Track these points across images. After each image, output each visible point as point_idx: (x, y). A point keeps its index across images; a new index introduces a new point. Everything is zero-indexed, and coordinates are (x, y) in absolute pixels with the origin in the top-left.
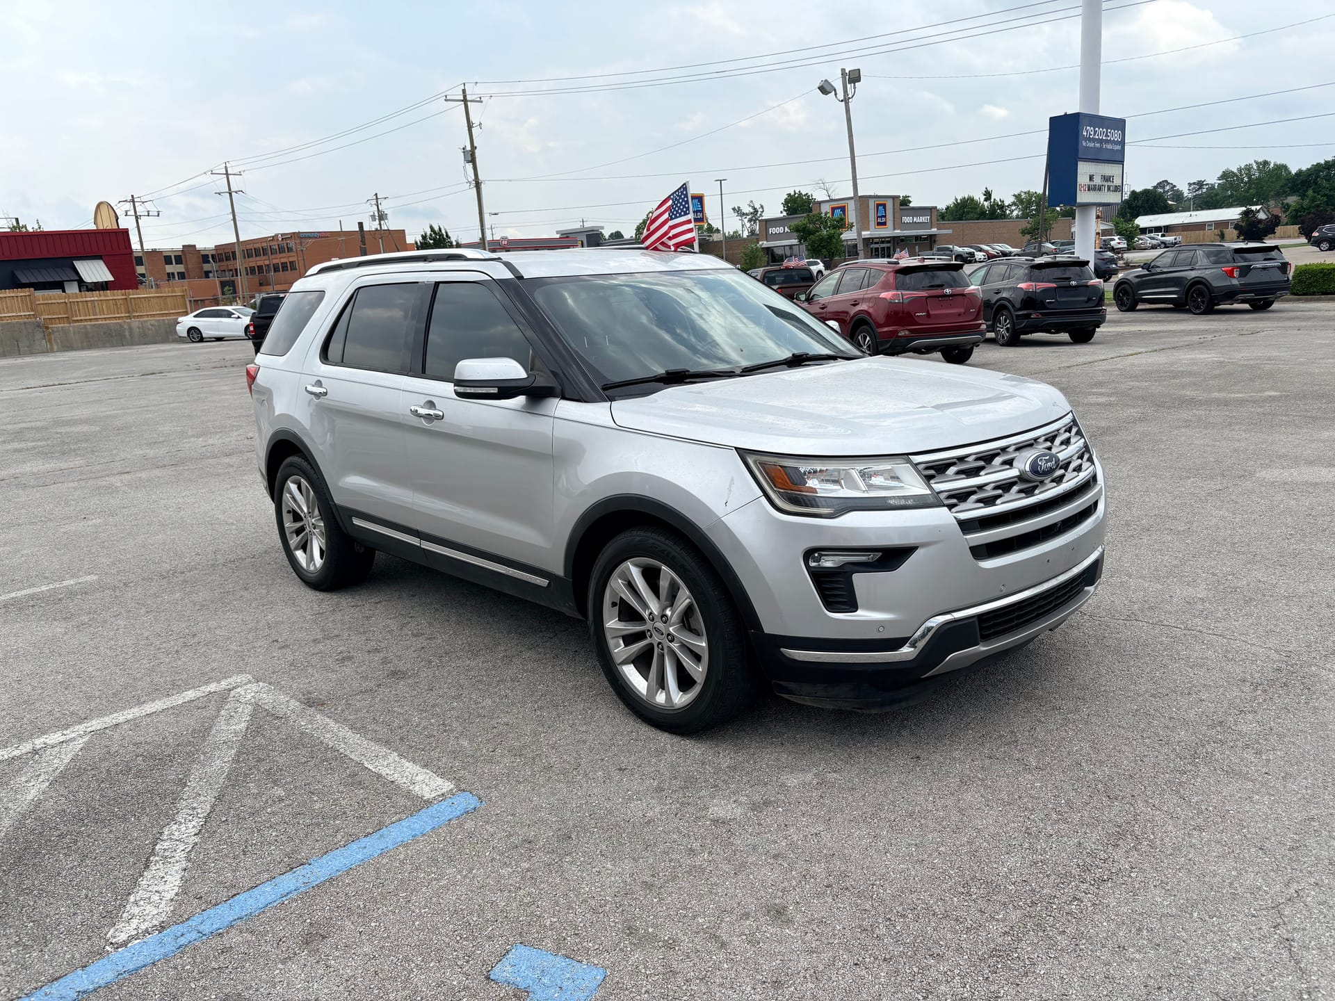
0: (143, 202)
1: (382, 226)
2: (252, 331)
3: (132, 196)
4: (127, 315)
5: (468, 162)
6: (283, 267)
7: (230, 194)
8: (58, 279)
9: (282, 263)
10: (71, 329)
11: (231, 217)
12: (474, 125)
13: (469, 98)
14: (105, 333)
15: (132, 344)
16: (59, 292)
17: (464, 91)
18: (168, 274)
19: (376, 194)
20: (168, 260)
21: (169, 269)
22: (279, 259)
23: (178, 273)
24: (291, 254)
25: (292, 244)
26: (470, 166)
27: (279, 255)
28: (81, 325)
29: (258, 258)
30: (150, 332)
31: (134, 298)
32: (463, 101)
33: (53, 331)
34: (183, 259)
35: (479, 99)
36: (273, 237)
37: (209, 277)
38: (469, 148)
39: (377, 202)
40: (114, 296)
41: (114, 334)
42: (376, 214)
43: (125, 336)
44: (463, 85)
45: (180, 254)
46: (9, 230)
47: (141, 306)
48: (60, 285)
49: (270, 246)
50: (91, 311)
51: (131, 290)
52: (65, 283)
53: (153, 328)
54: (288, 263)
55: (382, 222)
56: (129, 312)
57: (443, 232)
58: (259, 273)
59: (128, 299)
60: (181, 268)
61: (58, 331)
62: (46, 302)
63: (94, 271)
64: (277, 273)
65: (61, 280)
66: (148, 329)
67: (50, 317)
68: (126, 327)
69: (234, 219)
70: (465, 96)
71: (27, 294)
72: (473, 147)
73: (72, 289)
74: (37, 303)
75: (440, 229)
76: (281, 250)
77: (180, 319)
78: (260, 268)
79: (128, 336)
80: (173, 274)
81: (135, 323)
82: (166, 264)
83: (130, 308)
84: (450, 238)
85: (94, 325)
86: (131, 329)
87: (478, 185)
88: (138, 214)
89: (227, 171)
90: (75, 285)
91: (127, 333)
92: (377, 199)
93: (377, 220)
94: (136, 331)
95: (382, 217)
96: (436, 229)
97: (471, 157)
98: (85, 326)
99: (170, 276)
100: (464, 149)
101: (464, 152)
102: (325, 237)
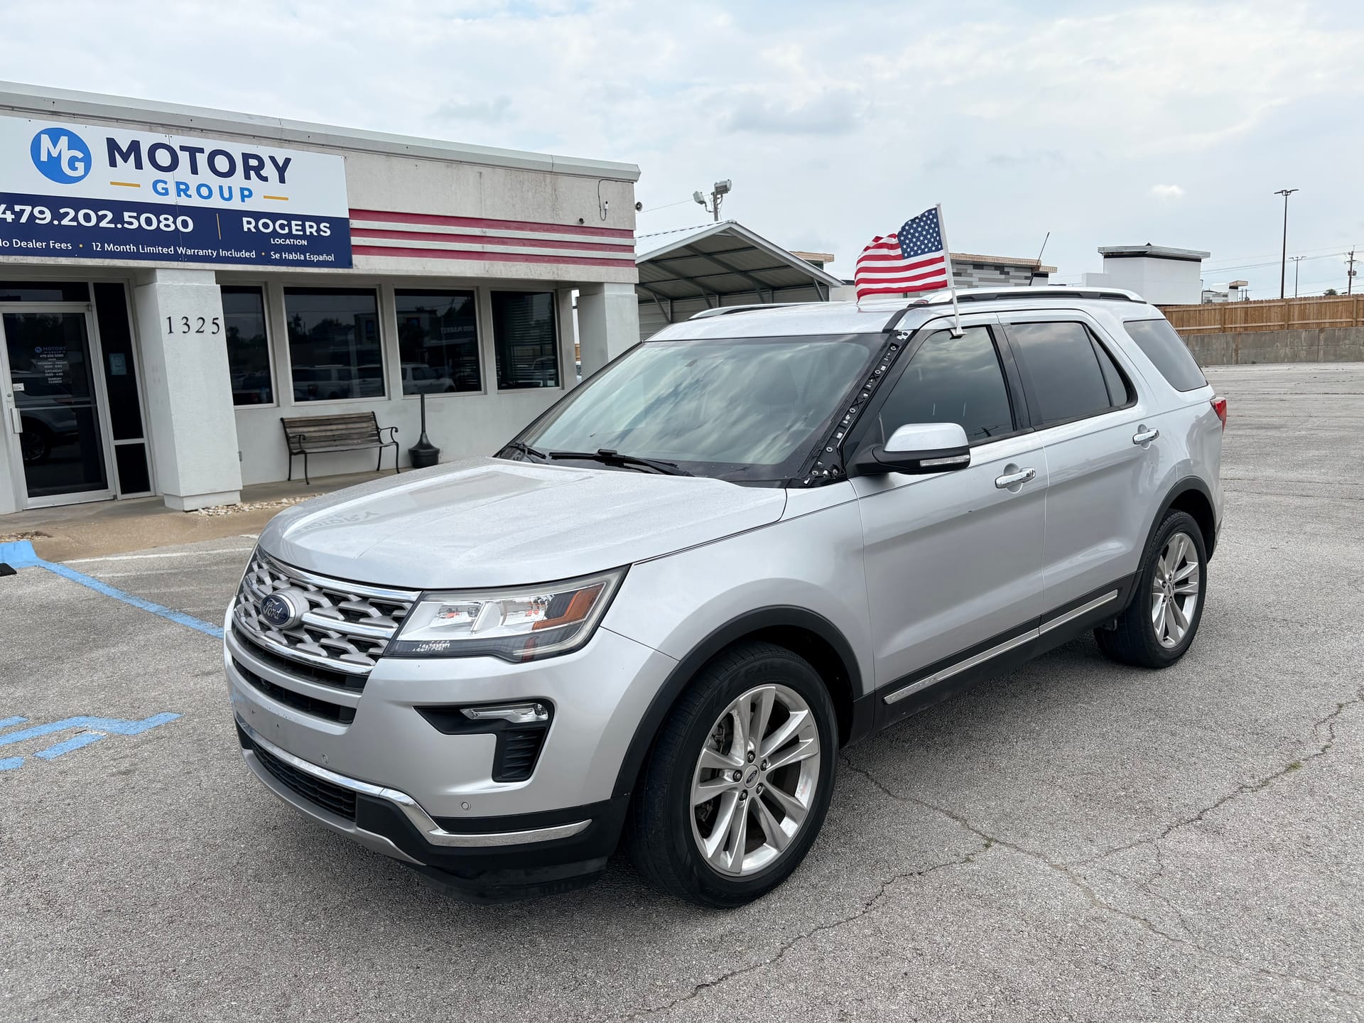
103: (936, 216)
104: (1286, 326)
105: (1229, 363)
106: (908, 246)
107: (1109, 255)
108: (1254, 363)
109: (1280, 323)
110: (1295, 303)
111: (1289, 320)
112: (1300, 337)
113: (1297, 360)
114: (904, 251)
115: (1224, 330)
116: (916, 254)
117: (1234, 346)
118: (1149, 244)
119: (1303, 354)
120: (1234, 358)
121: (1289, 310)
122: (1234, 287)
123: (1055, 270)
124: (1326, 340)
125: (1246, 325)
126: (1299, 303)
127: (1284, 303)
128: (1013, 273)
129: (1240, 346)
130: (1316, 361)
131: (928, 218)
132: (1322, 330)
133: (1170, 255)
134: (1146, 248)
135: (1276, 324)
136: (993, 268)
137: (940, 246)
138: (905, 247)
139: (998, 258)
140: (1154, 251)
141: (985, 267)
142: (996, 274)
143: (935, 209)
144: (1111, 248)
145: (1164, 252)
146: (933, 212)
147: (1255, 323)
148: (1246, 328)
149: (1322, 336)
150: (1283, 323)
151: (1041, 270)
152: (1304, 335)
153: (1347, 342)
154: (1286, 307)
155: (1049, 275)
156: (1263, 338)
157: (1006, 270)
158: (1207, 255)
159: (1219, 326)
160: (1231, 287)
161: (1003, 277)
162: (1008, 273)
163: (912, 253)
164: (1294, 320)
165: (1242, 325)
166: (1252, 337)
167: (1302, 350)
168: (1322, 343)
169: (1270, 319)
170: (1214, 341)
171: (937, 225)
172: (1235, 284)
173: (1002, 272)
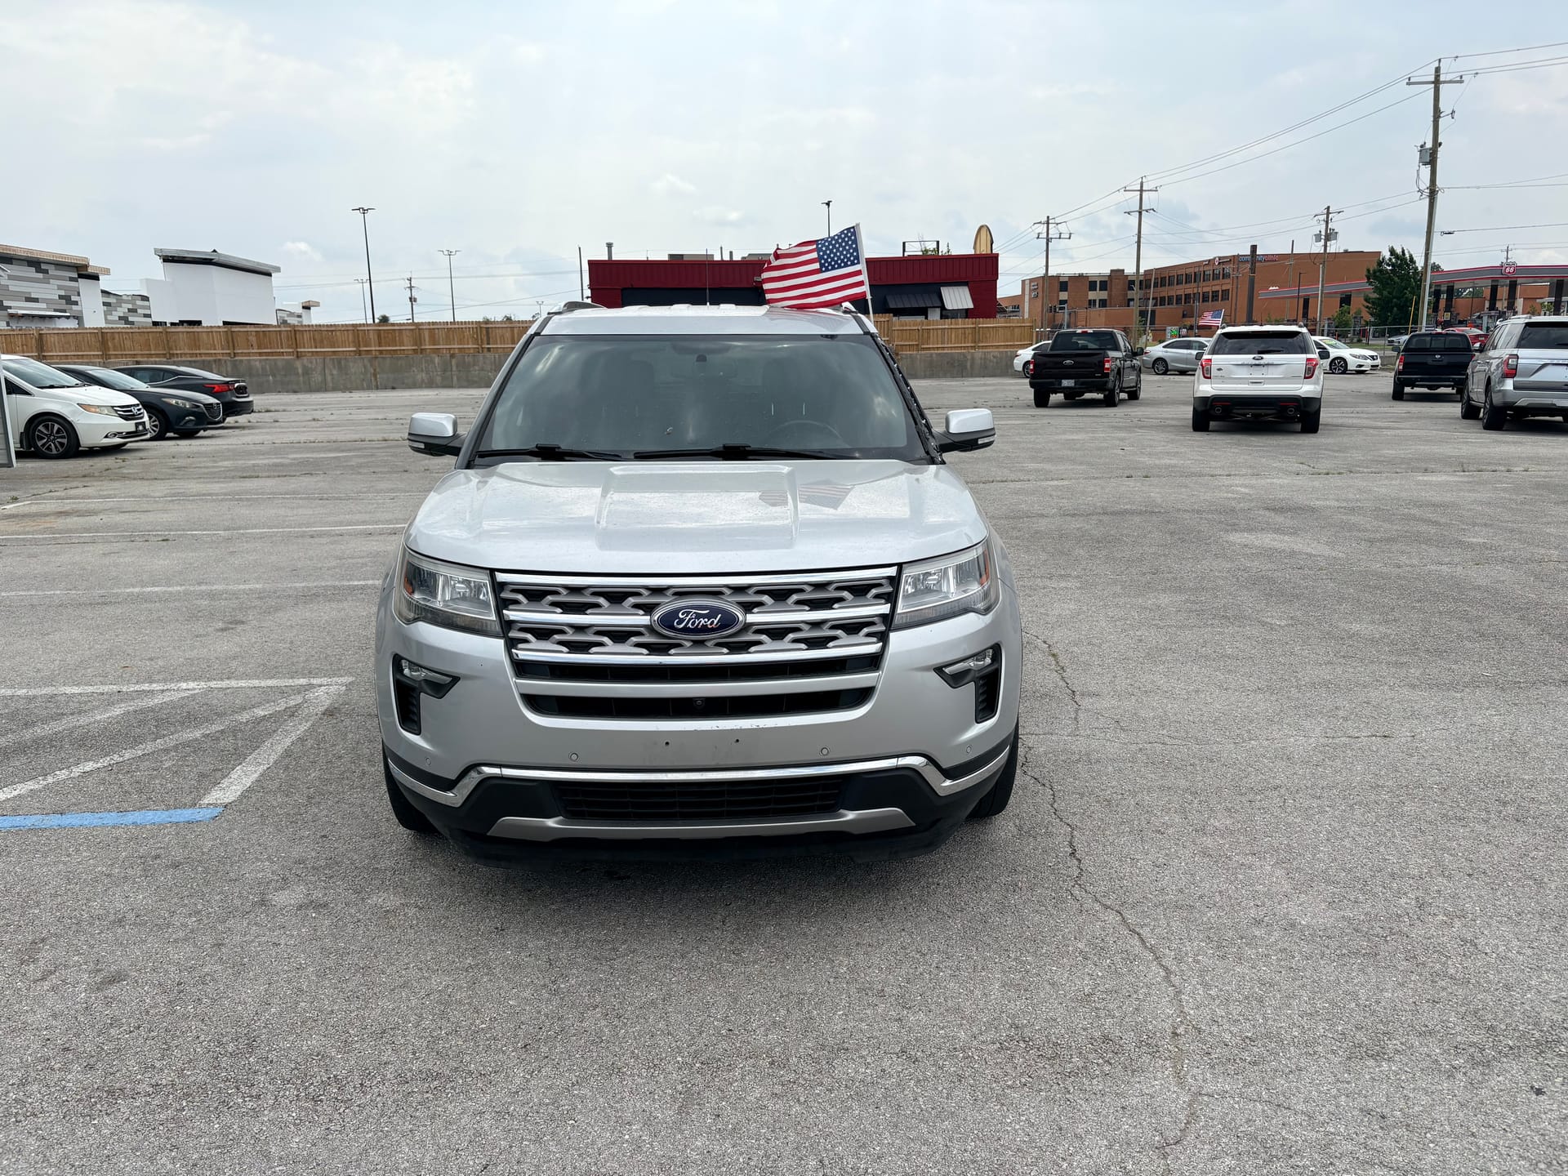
0: (1057, 224)
1: (1328, 248)
2: (1032, 370)
3: (1048, 217)
4: (973, 345)
5: (1425, 164)
6: (1213, 297)
7: (1140, 213)
8: (922, 305)
9: (1213, 292)
10: (918, 357)
11: (1136, 239)
12: (1442, 115)
13: (1442, 78)
14: (948, 363)
15: (972, 376)
16: (922, 318)
17: (1438, 70)
18: (1090, 301)
19: (1328, 208)
20: (1092, 286)
21: (1092, 295)
22: (1208, 287)
23: (1100, 300)
24: (1226, 281)
25: (1228, 269)
26: (1426, 171)
27: (1212, 282)
28: (927, 354)
29: (1188, 285)
30: (991, 364)
31: (983, 327)
32: (1433, 82)
33: (902, 358)
34: (1108, 286)
35: (1459, 79)
36: (1209, 261)
37: (1129, 306)
38: (1429, 145)
39: (1328, 217)
40: (965, 324)
41: (956, 365)
42: (1323, 233)
43: (966, 368)
44: (1437, 62)
45: (1106, 279)
46: (921, 253)
47: (988, 335)
48: (923, 312)
49: (1204, 272)
50: (940, 340)
51: (981, 319)
52: (929, 309)
53: (995, 360)
54: (1220, 292)
55: (1328, 243)
56: (975, 342)
57: (1407, 256)
58: (1185, 303)
59: (977, 328)
60: (1104, 295)
61: (906, 358)
62: (901, 328)
63: (958, 298)
64: (1205, 303)
65: (924, 306)
66: (990, 361)
67: (902, 343)
68: (969, 357)
69: (1139, 242)
70: (1437, 76)
71: (887, 319)
72: (1437, 144)
73: (935, 315)
74: (894, 328)
75: (1403, 251)
76: (1216, 277)
77: (1020, 352)
78: (1187, 296)
79: (969, 367)
80: (1095, 301)
81: (978, 354)
82: (1090, 290)
83: (977, 337)
84: (1415, 263)
85: (940, 354)
86: (973, 359)
87: (1433, 193)
88: (1050, 236)
89: (1142, 187)
90: (938, 311)
91: (969, 364)
92: (1328, 213)
93: (1323, 241)
94: (978, 362)
95: (1330, 236)
96: (1399, 251)
97: (1430, 157)
98: (932, 354)
99: (1092, 303)
100: (1422, 146)
101: (1421, 151)
102: (1273, 261)
103: (854, 234)
104: (419, 351)
105: (369, 388)
106: (826, 261)
107: (168, 259)
108: (393, 388)
109: (414, 348)
110: (425, 327)
111: (421, 345)
112: (433, 363)
113: (434, 385)
114: (822, 265)
115: (359, 353)
116: (833, 268)
117: (372, 371)
118: (215, 251)
119: (438, 379)
120: (374, 383)
121: (420, 334)
122: (307, 308)
123: (107, 272)
124: (457, 366)
125: (381, 348)
126: (428, 327)
127: (413, 327)
128: (52, 271)
129: (378, 370)
130: (451, 387)
131: (846, 235)
132: (452, 356)
133: (239, 265)
134: (212, 255)
135: (410, 348)
136: (26, 263)
137: (856, 261)
138: (823, 261)
139: (31, 251)
140: (222, 260)
141: (14, 262)
142: (31, 272)
143: (853, 227)
144: (170, 251)
145: (233, 262)
146: (852, 230)
147: (389, 346)
148: (381, 352)
149: (454, 362)
150: (416, 347)
151: (90, 270)
152: (437, 360)
153: (477, 368)
154: (417, 331)
155: (100, 277)
156: (399, 363)
157: (43, 267)
158: (278, 269)
159: (354, 349)
160: (304, 307)
161: (40, 276)
162: (46, 272)
163: (830, 268)
164: (425, 345)
165: (377, 348)
166: (388, 361)
167: (437, 375)
168: (454, 368)
169: (403, 343)
170: (351, 364)
171: (855, 242)
172: (307, 304)
173: (39, 270)
